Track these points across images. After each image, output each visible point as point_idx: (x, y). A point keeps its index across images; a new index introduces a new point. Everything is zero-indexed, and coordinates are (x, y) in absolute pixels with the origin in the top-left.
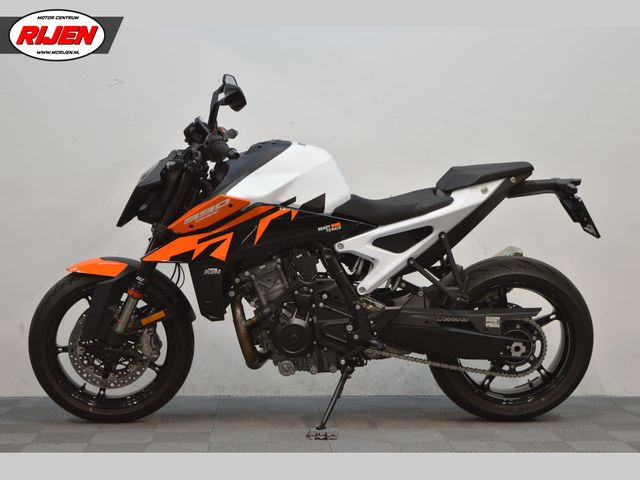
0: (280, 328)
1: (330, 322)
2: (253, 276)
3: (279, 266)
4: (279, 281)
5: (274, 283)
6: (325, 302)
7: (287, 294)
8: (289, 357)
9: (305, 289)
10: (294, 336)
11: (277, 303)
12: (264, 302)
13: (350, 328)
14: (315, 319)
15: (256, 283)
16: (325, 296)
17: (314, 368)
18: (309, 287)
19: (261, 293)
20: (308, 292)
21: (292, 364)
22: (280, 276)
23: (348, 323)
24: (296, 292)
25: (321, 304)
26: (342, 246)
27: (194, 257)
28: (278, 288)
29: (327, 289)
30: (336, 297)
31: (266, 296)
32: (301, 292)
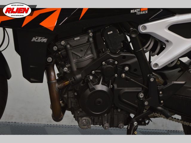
0: (88, 92)
1: (127, 90)
2: (68, 46)
3: (91, 39)
4: (89, 52)
5: (86, 53)
6: (126, 73)
7: (96, 64)
8: (89, 115)
9: (111, 60)
10: (99, 99)
11: (86, 70)
12: (75, 69)
13: (141, 95)
14: (115, 86)
15: (70, 52)
16: (127, 68)
17: (107, 125)
18: (115, 59)
19: (74, 61)
20: (113, 64)
21: (90, 120)
22: (91, 48)
23: (140, 92)
24: (104, 63)
25: (124, 75)
26: (145, 28)
27: (24, 25)
28: (88, 57)
29: (129, 62)
30: (135, 70)
31: (77, 63)
32: (108, 63)
